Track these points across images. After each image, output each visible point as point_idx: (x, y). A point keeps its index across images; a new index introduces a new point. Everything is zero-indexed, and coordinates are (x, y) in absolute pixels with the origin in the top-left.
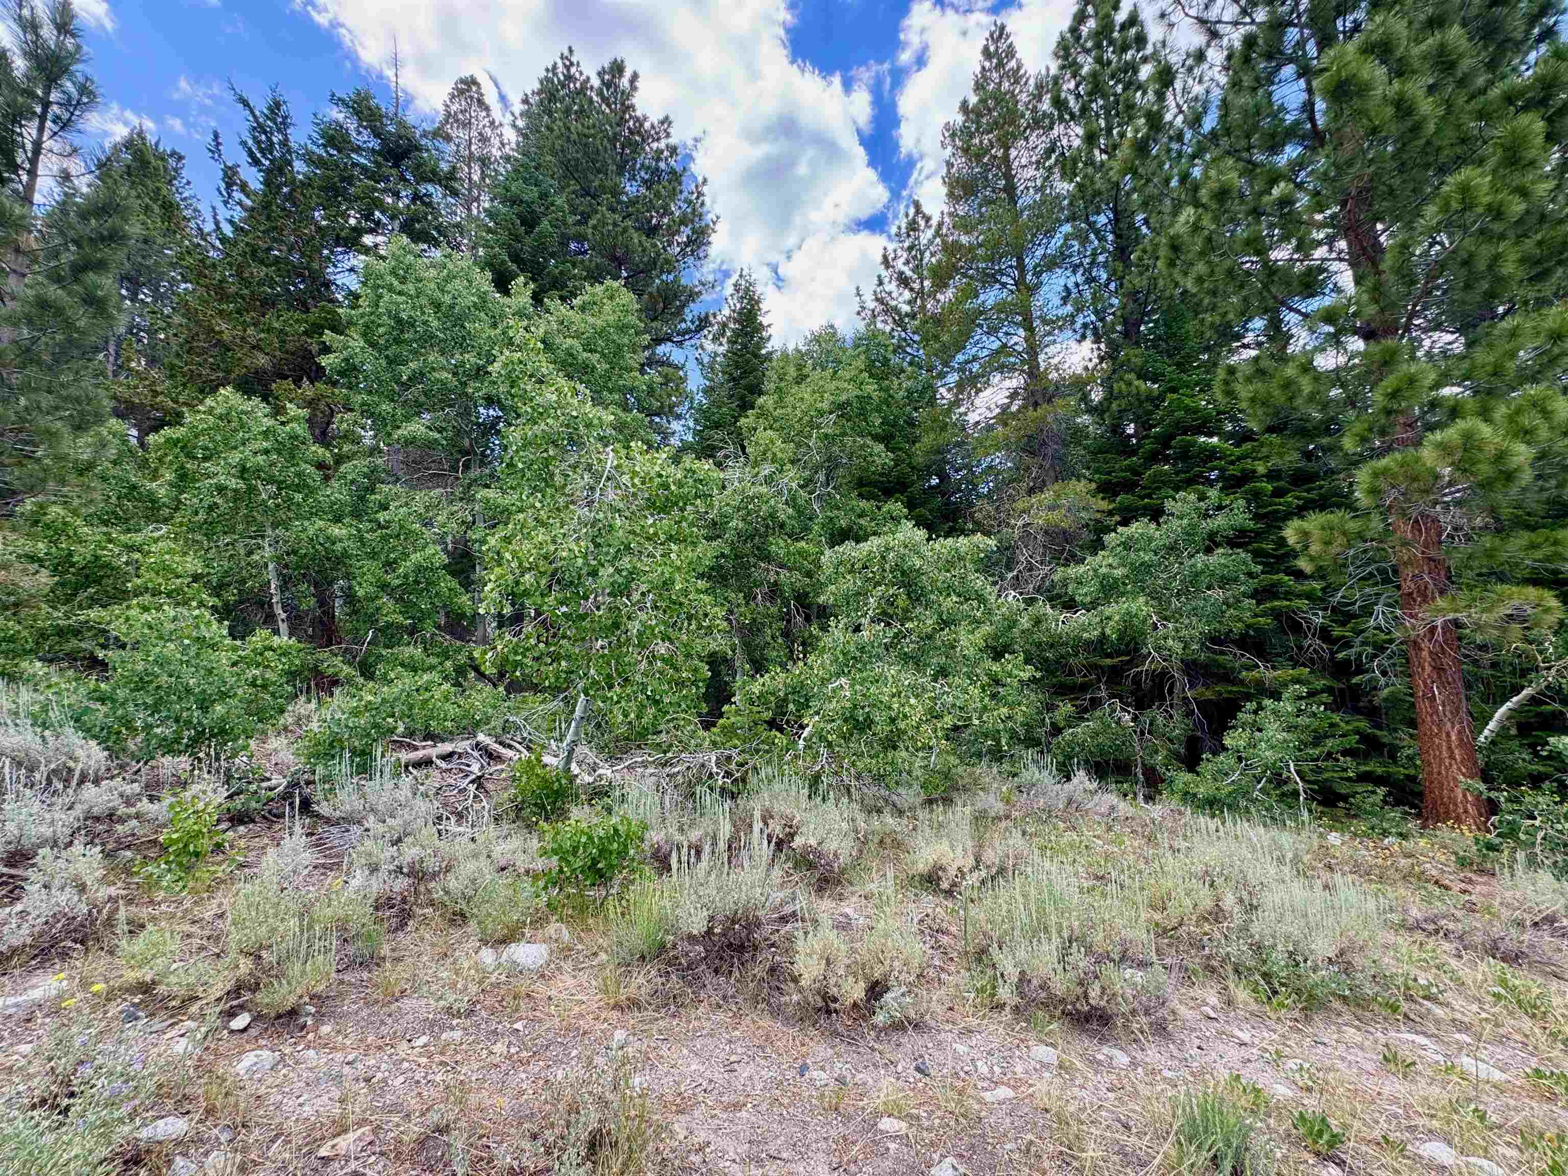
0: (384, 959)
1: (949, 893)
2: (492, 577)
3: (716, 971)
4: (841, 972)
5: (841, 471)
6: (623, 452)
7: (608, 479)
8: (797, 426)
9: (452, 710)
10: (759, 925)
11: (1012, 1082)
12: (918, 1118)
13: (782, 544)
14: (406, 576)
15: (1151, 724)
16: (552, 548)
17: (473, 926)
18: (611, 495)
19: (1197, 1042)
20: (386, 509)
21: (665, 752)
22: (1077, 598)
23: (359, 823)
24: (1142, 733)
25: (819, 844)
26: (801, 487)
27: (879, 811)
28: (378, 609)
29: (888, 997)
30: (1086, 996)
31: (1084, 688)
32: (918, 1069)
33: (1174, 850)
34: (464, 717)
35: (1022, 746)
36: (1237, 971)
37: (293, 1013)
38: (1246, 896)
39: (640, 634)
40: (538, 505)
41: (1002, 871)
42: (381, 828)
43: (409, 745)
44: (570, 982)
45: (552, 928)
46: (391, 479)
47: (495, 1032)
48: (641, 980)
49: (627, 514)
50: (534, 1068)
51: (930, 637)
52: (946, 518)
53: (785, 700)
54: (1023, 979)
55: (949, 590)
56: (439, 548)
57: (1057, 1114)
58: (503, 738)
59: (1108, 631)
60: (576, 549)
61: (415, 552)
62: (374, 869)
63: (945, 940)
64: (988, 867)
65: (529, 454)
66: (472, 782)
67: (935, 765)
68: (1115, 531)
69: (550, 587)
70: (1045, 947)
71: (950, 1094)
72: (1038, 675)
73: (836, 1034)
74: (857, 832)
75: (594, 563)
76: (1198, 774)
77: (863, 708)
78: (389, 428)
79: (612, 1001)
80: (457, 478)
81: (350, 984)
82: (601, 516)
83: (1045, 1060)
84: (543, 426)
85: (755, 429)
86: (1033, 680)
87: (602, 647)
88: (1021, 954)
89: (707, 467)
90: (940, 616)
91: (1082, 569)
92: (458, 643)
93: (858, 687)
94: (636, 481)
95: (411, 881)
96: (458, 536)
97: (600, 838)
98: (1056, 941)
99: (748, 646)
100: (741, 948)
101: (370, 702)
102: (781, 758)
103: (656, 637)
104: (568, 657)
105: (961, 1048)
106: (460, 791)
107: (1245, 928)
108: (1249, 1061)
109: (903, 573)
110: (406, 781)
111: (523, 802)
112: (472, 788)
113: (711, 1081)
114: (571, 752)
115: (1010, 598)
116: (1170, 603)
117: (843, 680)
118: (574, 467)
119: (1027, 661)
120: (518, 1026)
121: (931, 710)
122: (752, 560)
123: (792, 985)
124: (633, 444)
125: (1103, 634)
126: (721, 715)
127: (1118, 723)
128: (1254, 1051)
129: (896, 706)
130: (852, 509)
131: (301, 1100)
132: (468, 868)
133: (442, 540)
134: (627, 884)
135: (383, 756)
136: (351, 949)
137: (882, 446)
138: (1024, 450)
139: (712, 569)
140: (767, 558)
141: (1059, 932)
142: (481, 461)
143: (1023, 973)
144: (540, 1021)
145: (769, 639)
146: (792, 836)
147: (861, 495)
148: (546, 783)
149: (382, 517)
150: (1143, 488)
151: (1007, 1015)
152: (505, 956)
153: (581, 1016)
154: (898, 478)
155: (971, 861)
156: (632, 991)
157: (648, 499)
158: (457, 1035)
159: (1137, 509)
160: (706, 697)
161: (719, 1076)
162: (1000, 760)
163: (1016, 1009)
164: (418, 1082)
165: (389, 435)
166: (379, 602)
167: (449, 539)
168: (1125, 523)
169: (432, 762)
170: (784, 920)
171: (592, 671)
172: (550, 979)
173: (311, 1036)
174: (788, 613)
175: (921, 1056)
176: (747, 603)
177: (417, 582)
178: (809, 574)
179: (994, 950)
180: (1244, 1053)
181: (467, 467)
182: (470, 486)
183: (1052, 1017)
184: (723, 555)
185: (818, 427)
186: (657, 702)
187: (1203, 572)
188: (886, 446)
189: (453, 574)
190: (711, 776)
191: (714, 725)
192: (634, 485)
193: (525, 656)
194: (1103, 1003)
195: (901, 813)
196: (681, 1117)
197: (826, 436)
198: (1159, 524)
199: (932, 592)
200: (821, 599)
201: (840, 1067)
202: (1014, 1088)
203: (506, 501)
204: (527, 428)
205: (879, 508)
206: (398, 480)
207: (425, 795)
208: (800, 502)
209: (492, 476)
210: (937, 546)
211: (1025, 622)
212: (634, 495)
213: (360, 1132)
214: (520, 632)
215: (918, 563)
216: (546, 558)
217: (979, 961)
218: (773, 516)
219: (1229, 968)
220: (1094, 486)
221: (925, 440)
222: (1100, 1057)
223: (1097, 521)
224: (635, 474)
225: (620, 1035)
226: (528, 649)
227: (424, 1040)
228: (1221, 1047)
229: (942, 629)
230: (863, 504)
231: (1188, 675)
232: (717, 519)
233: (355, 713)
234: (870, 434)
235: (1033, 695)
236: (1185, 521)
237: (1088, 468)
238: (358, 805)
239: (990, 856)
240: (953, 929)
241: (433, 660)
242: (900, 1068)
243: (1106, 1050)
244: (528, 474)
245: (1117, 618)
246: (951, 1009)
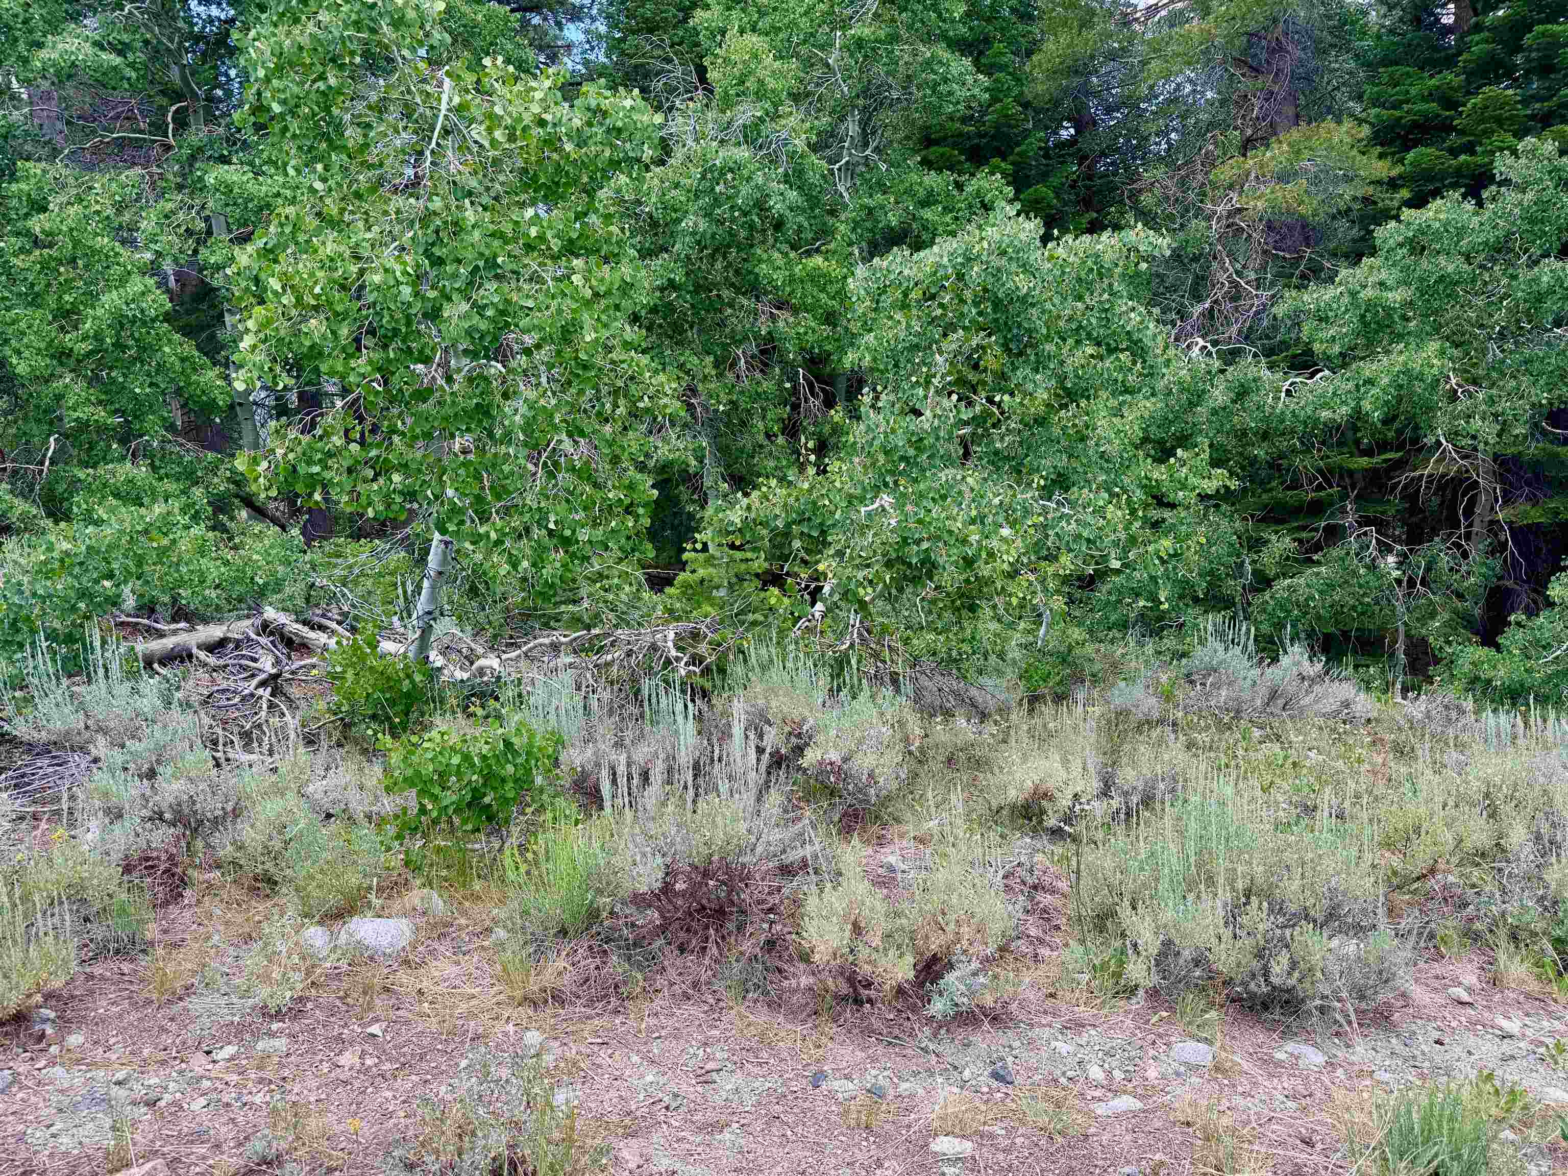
0: (152, 944)
1: (1056, 833)
2: (250, 324)
3: (682, 949)
4: (876, 942)
5: (887, 116)
6: (470, 78)
7: (446, 132)
8: (804, 23)
9: (214, 571)
10: (746, 878)
11: (1139, 1091)
12: (992, 1136)
13: (780, 261)
14: (98, 337)
15: (1428, 569)
16: (354, 269)
17: (287, 896)
18: (453, 162)
19: (1436, 1035)
20: (44, 209)
21: (588, 628)
22: (1316, 347)
23: (84, 750)
24: (1411, 583)
25: (845, 760)
26: (814, 148)
27: (948, 714)
28: (59, 397)
29: (950, 978)
30: (1266, 974)
31: (1316, 508)
32: (996, 1076)
33: (1438, 768)
34: (237, 581)
35: (1198, 610)
36: (1514, 937)
37: (20, 1018)
38: (1545, 829)
39: (528, 427)
40: (318, 185)
41: (1147, 801)
42: (118, 757)
43: (148, 629)
44: (451, 970)
45: (416, 896)
46: (44, 152)
47: (339, 1039)
48: (561, 964)
49: (485, 200)
50: (405, 1084)
51: (1040, 421)
52: (1087, 203)
53: (787, 534)
54: (1168, 949)
55: (1080, 334)
56: (151, 282)
57: (1204, 1129)
58: (308, 615)
59: (1366, 406)
60: (398, 268)
61: (108, 288)
62: (115, 814)
63: (1045, 899)
64: (1126, 794)
65: (290, 85)
66: (263, 684)
67: (1046, 642)
68: (1397, 218)
69: (357, 340)
70: (1207, 902)
71: (1042, 1105)
72: (1234, 484)
73: (870, 1031)
74: (906, 740)
75: (432, 294)
76: (1498, 648)
77: (918, 542)
78: (22, 47)
79: (518, 994)
80: (168, 148)
81: (103, 978)
82: (437, 204)
83: (1192, 1061)
84: (311, 28)
85: (723, 33)
86: (1224, 496)
87: (465, 451)
88: (1168, 915)
89: (628, 103)
90: (1062, 379)
91: (1329, 293)
92: (210, 456)
93: (909, 508)
94: (498, 134)
95: (180, 829)
96: (182, 260)
97: (484, 758)
98: (1225, 895)
99: (724, 451)
100: (720, 913)
101: (67, 553)
102: (782, 633)
103: (556, 428)
104: (404, 467)
105: (1063, 1047)
106: (243, 699)
107: (1534, 878)
108: (1513, 1057)
109: (997, 304)
110: (150, 685)
111: (352, 712)
112: (265, 693)
113: (676, 1096)
114: (426, 631)
115: (1196, 350)
116: (1484, 352)
117: (886, 499)
118: (380, 108)
119: (1215, 463)
120: (375, 1029)
121: (1037, 546)
122: (726, 293)
123: (802, 966)
124: (487, 61)
125: (1358, 410)
126: (683, 566)
127: (1372, 567)
128: (1522, 1045)
129: (974, 538)
130: (909, 191)
131: (53, 1130)
132: (271, 808)
133: (153, 269)
134: (532, 829)
135: (104, 642)
136: (98, 931)
137: (967, 62)
138: (1238, 62)
139: (654, 310)
140: (754, 289)
141: (1231, 882)
142: (209, 112)
143: (1168, 944)
144: (407, 1022)
145: (761, 438)
146: (799, 750)
147: (927, 163)
148: (387, 680)
149: (37, 224)
150: (1461, 132)
151: (1139, 1001)
152: (343, 937)
153: (471, 1015)
154: (997, 126)
155: (1096, 785)
156: (548, 978)
157: (525, 171)
158: (281, 1044)
159: (1441, 176)
160: (653, 534)
161: (689, 1089)
162: (1157, 633)
163: (1154, 993)
164: (228, 1105)
165: (26, 61)
166: (58, 385)
167: (168, 266)
168: (1418, 202)
169: (190, 656)
170: (786, 871)
171: (450, 492)
172: (419, 966)
173: (54, 1049)
174: (795, 390)
175: (1002, 1059)
176: (720, 375)
177: (119, 345)
178: (830, 318)
179: (1124, 910)
180: (1507, 1047)
181: (181, 123)
182: (193, 158)
183: (1211, 1004)
184: (672, 285)
185: (845, 24)
186: (566, 542)
187: (1551, 291)
188: (976, 63)
189: (187, 331)
190: (668, 662)
191: (669, 582)
192: (494, 143)
193: (326, 468)
194: (1292, 982)
195: (984, 716)
196: (633, 1142)
197: (860, 43)
198: (1480, 204)
199: (1048, 338)
200: (850, 359)
201: (875, 1076)
202: (1141, 1098)
203: (263, 188)
204: (282, 29)
205: (959, 186)
206: (55, 153)
207: (186, 705)
208: (813, 178)
209: (231, 141)
210: (1061, 252)
211: (1219, 395)
212: (496, 162)
213: (149, 1165)
214: (313, 424)
215: (1023, 283)
216: (343, 288)
217: (1101, 929)
218: (761, 205)
219: (1502, 933)
220: (1365, 131)
221: (1050, 46)
222: (1280, 1056)
223: (1366, 200)
224: (493, 120)
225: (533, 1037)
226: (330, 455)
227: (230, 1050)
228: (1471, 1041)
229: (1064, 406)
230: (933, 180)
231: (1502, 480)
232: (658, 215)
233: (45, 571)
234: (944, 37)
235: (1224, 523)
236: (1530, 196)
237: (1360, 98)
238: (77, 721)
239: (1127, 776)
240: (1063, 885)
241: (171, 486)
242: (967, 1074)
243: (1290, 1046)
244: (294, 126)
245: (1385, 381)
246: (1052, 995)
